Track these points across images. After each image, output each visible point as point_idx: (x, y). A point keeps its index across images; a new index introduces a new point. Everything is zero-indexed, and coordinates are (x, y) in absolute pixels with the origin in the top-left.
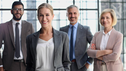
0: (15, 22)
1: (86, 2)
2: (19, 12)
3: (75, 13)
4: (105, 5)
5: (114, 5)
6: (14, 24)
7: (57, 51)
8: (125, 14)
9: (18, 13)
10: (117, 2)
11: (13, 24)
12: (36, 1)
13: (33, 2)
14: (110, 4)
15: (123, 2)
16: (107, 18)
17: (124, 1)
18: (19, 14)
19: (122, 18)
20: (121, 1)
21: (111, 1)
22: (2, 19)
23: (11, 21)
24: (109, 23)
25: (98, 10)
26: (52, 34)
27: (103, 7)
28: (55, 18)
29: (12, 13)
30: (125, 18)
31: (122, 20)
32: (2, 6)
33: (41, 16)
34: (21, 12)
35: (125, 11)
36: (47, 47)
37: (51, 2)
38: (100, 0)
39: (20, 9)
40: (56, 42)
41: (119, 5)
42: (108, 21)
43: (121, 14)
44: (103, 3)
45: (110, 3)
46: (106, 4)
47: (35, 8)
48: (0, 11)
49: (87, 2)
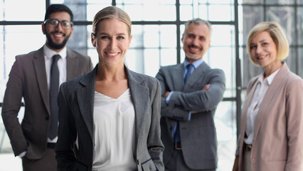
0: (50, 53)
1: (208, 4)
2: (61, 29)
3: (202, 38)
4: (253, 11)
5: (273, 12)
6: (48, 58)
7: (141, 123)
8: (299, 33)
9: (57, 32)
10: (282, 6)
11: (46, 57)
12: (88, 2)
13: (79, 4)
14: (265, 11)
15: (295, 6)
16: (264, 44)
17: (299, 2)
18: (61, 33)
19: (294, 44)
20: (292, 3)
21: (268, 2)
22: (4, 45)
23: (42, 50)
24: (270, 54)
25: (235, 23)
26: (126, 81)
27: (247, 16)
28: (134, 43)
29: (45, 31)
30: (300, 42)
31: (294, 49)
32: (4, 15)
33: (103, 38)
34: (65, 30)
35: (301, 28)
36: (118, 114)
37: (123, 4)
38: (240, 1)
39: (63, 23)
40: (137, 100)
41: (285, 13)
42: (265, 51)
43: (292, 34)
44: (247, 8)
45: (265, 6)
46: (256, 9)
47: (83, 20)
48: (1, 27)
49: (209, 6)
